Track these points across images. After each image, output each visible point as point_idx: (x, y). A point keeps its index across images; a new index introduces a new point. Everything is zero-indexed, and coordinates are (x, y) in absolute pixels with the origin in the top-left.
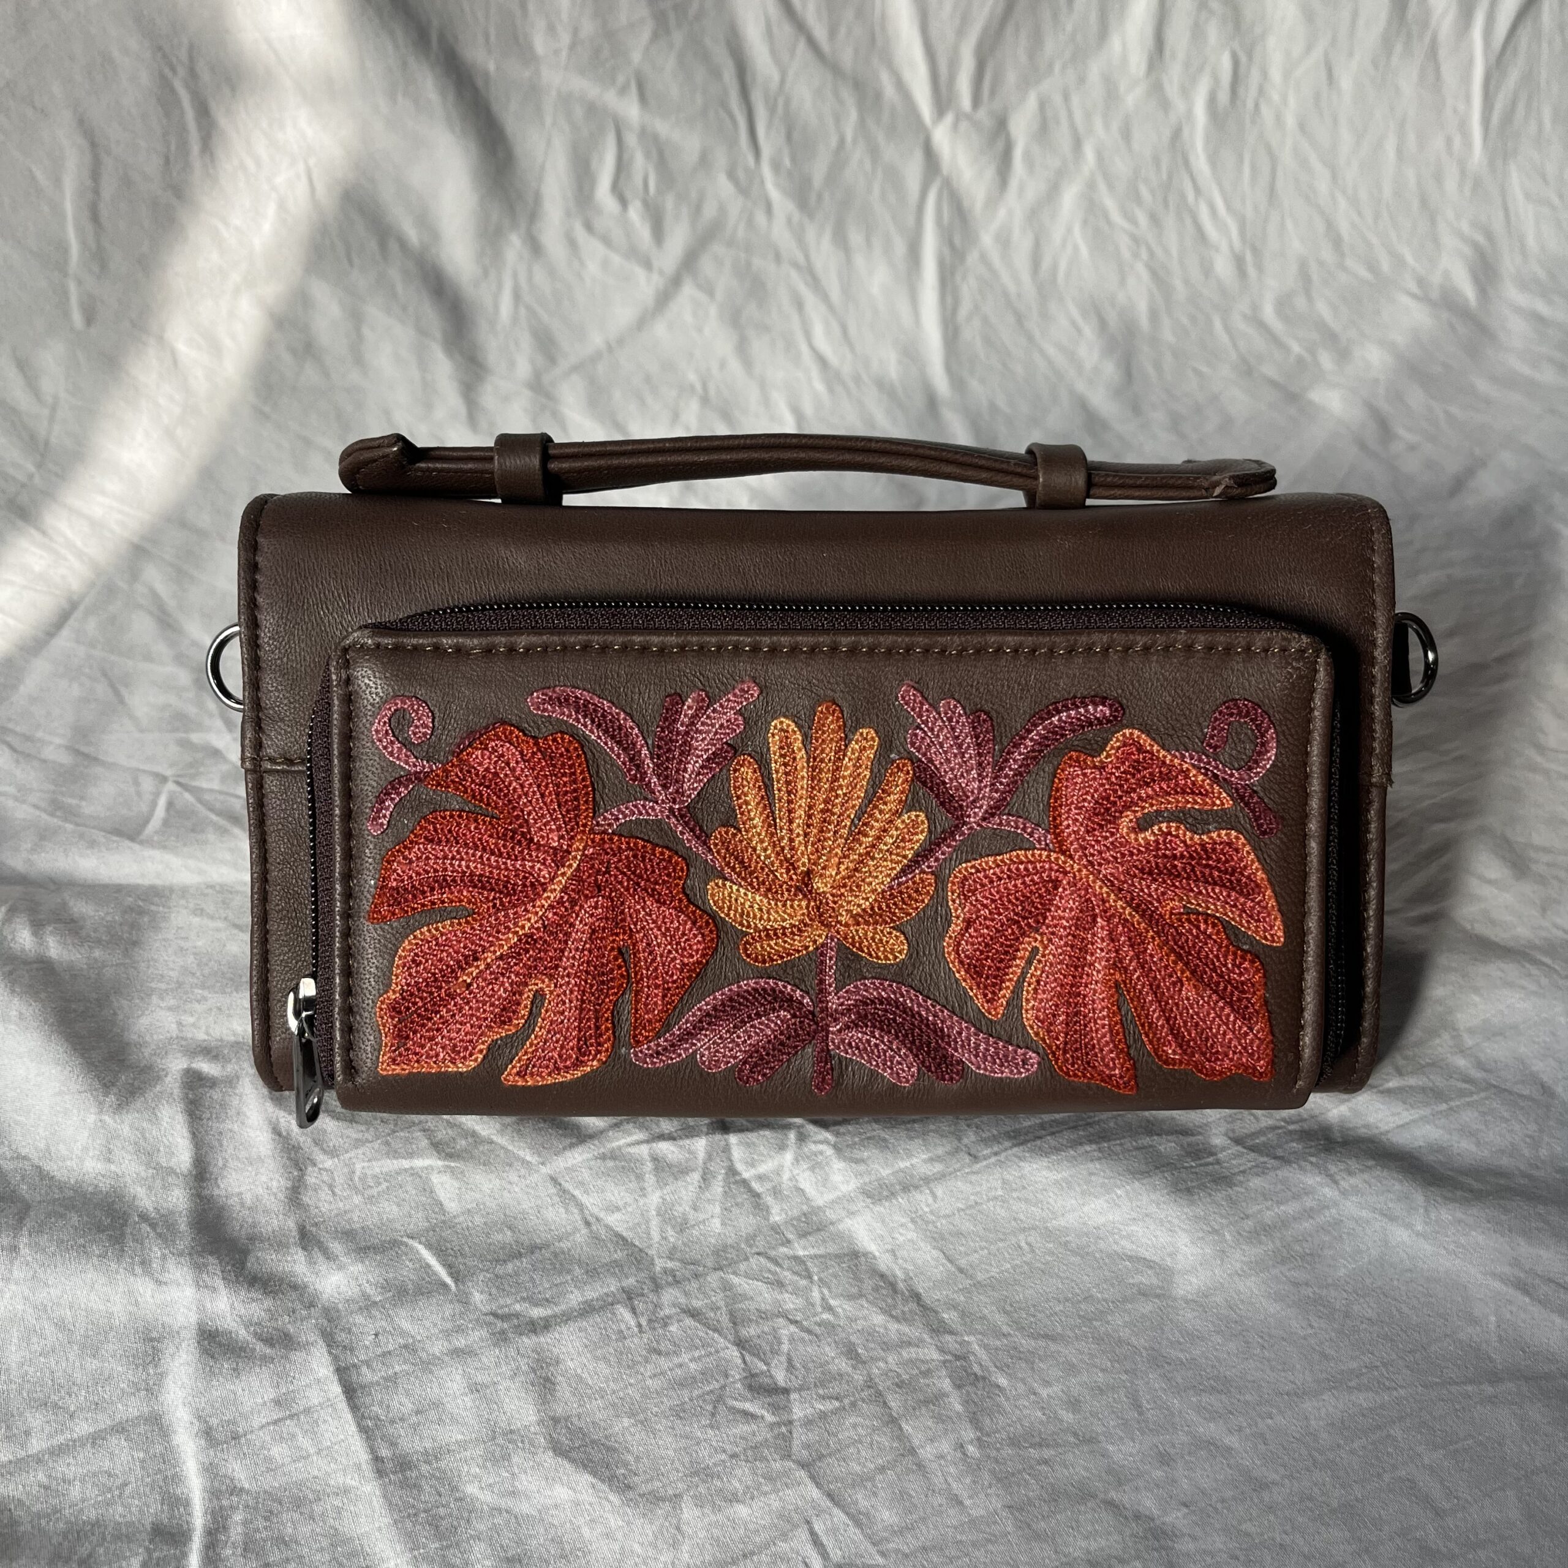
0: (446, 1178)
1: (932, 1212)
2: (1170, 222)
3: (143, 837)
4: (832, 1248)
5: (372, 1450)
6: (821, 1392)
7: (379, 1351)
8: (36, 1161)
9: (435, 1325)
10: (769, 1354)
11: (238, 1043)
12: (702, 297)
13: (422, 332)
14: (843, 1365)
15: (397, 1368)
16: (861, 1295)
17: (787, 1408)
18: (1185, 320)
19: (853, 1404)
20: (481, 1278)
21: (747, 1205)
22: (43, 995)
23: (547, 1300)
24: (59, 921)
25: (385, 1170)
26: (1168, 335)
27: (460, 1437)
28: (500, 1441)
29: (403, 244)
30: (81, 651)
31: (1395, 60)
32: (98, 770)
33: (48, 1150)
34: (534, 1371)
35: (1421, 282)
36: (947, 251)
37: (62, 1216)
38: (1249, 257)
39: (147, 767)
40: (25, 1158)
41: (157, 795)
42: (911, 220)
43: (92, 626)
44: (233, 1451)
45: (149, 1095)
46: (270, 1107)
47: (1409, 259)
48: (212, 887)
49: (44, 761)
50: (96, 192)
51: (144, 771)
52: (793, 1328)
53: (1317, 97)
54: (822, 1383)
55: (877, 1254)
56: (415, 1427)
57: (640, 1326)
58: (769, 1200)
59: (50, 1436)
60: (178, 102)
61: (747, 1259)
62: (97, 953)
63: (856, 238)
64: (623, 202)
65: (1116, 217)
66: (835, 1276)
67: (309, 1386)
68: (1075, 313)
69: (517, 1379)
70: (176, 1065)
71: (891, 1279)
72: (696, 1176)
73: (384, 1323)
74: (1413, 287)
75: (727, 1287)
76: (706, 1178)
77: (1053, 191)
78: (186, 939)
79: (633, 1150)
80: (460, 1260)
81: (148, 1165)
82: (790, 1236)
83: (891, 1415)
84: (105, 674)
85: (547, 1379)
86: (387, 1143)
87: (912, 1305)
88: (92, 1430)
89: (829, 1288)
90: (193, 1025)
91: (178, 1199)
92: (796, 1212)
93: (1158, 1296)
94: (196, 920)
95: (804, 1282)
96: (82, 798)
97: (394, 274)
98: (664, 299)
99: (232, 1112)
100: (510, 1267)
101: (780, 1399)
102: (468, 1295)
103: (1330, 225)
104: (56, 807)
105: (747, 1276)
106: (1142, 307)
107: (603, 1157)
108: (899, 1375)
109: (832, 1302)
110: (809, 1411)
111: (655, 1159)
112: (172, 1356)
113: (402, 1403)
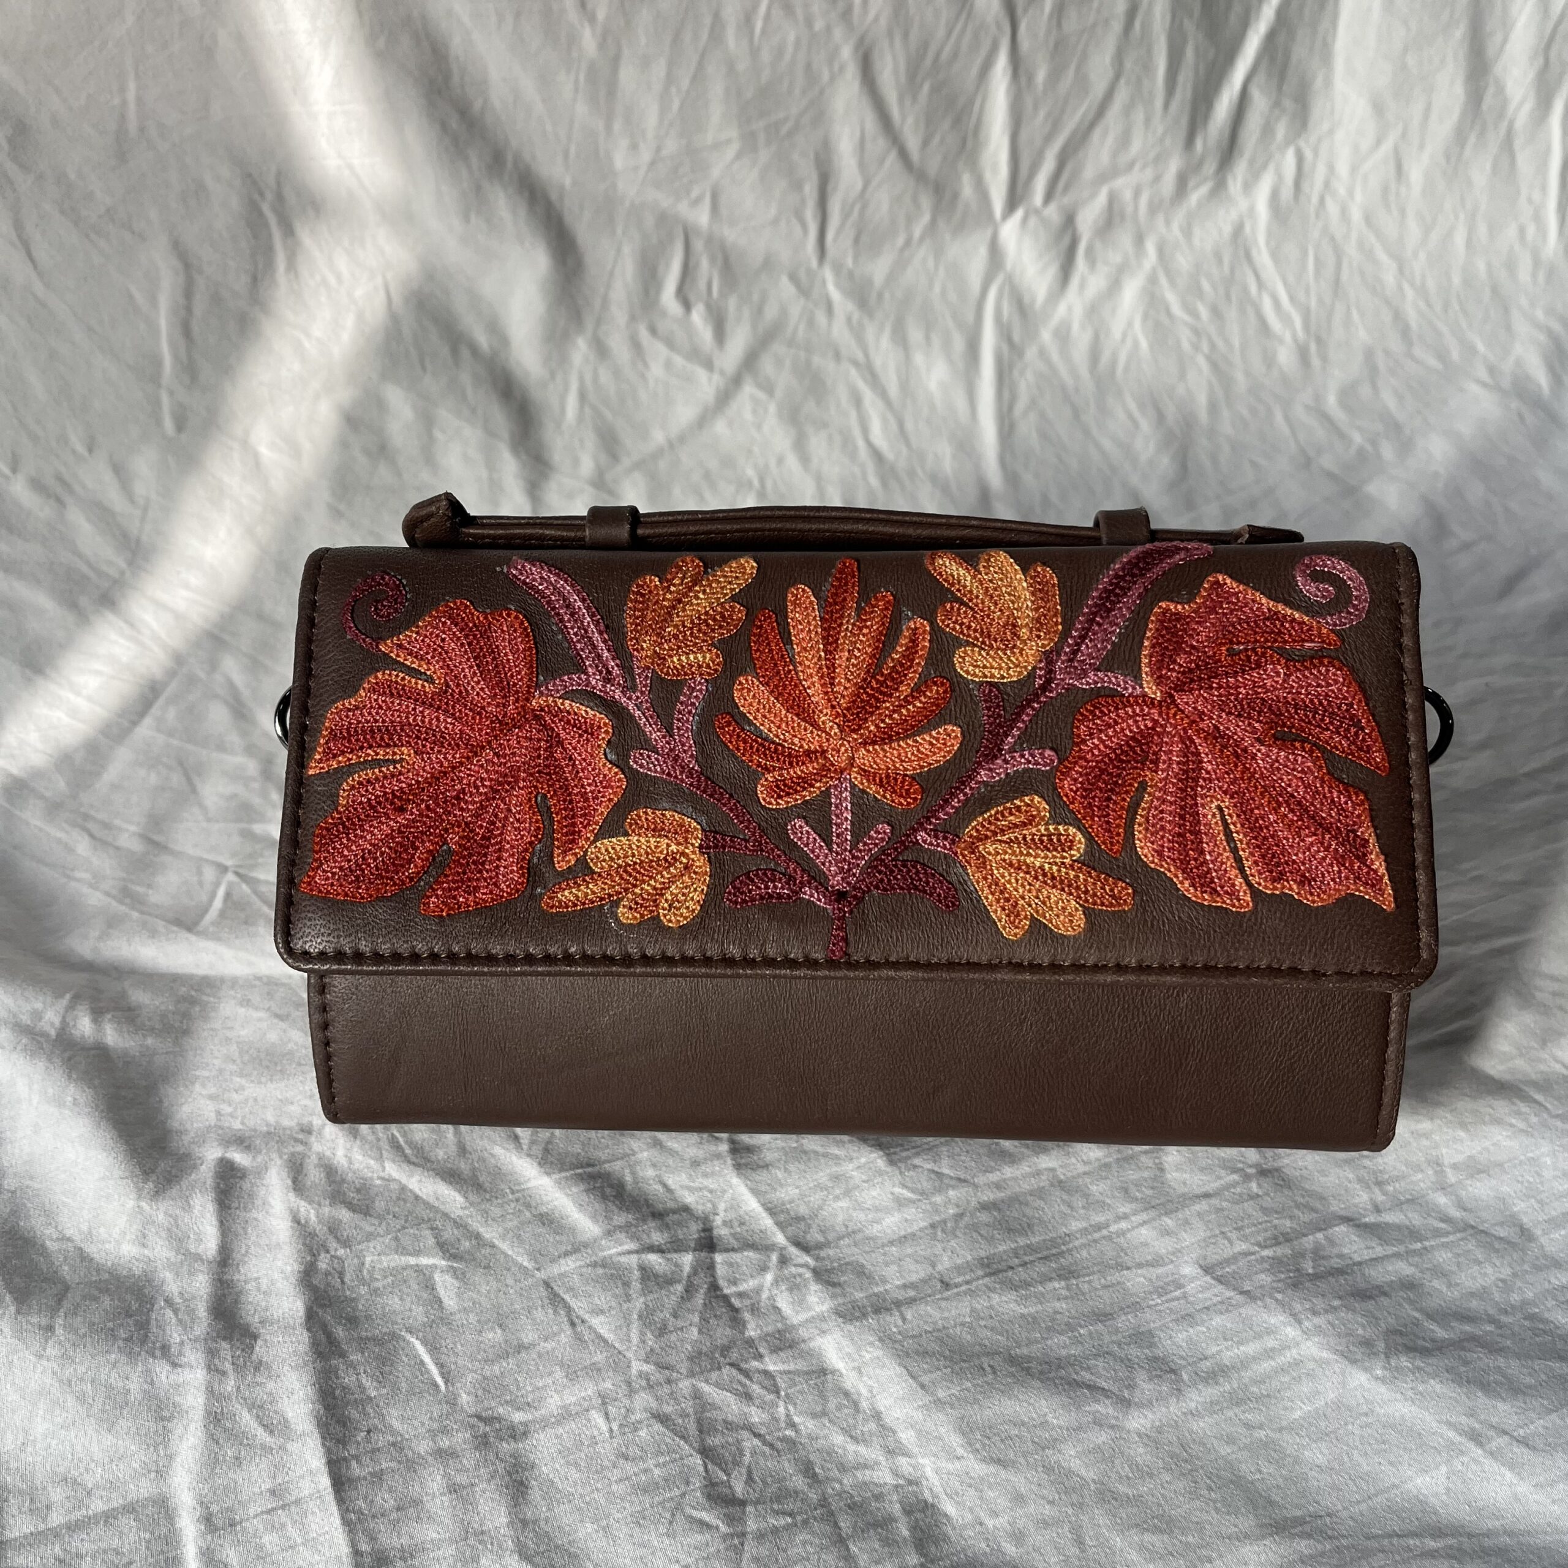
0: (448, 1278)
1: (900, 1333)
2: (1232, 314)
3: (200, 928)
4: (801, 1365)
5: (353, 1544)
6: (775, 1507)
7: (369, 1447)
8: (79, 1244)
9: (423, 1424)
10: (730, 1465)
11: (269, 1133)
12: (761, 395)
13: (490, 432)
14: (799, 1482)
15: (384, 1465)
16: (824, 1414)
17: (742, 1520)
18: (1245, 412)
19: (805, 1522)
20: (469, 1379)
21: (725, 1318)
22: (97, 1082)
23: (529, 1404)
24: (116, 1009)
25: (392, 1264)
26: (1226, 427)
27: (435, 1535)
28: (471, 1541)
29: (475, 351)
30: (161, 739)
31: (1468, 151)
32: (166, 859)
33: (90, 1233)
34: (510, 1474)
35: (1492, 370)
36: (1005, 348)
37: (95, 1299)
38: (1313, 347)
39: (211, 857)
40: (69, 1239)
41: (217, 885)
42: (970, 317)
43: (171, 714)
44: (229, 1537)
45: (184, 1183)
46: (292, 1196)
47: (1481, 347)
48: (259, 979)
49: (118, 848)
50: (189, 309)
51: (207, 861)
52: (756, 1442)
53: (1385, 190)
54: (778, 1498)
55: (844, 1371)
56: (395, 1523)
57: (611, 1430)
58: (747, 1316)
59: (69, 1512)
60: (266, 225)
61: (719, 1368)
62: (150, 1041)
63: (915, 335)
64: (687, 306)
65: (1177, 310)
66: (801, 1392)
67: (302, 1477)
68: (1132, 406)
69: (493, 1482)
70: (211, 1154)
71: (855, 1397)
72: (680, 1288)
73: (376, 1421)
74: (1483, 374)
75: (697, 1395)
76: (690, 1290)
77: (1115, 286)
78: (232, 1028)
79: (623, 1259)
80: (452, 1359)
81: (178, 1252)
82: (762, 1350)
83: (840, 1535)
84: (181, 763)
85: (522, 1483)
86: (396, 1239)
87: (872, 1426)
88: (105, 1508)
89: (795, 1404)
90: (231, 1115)
91: (201, 1285)
92: (770, 1329)
93: (1112, 1427)
94: (242, 1011)
95: (772, 1397)
96: (149, 886)
97: (465, 378)
98: (724, 398)
99: (258, 1202)
100: (496, 1369)
101: (735, 1510)
102: (456, 1396)
103: (1398, 316)
104: (126, 895)
105: (717, 1385)
106: (1202, 399)
107: (594, 1265)
108: (852, 1497)
109: (796, 1419)
110: (763, 1525)
111: (642, 1268)
112: (181, 1438)
113: (385, 1500)
